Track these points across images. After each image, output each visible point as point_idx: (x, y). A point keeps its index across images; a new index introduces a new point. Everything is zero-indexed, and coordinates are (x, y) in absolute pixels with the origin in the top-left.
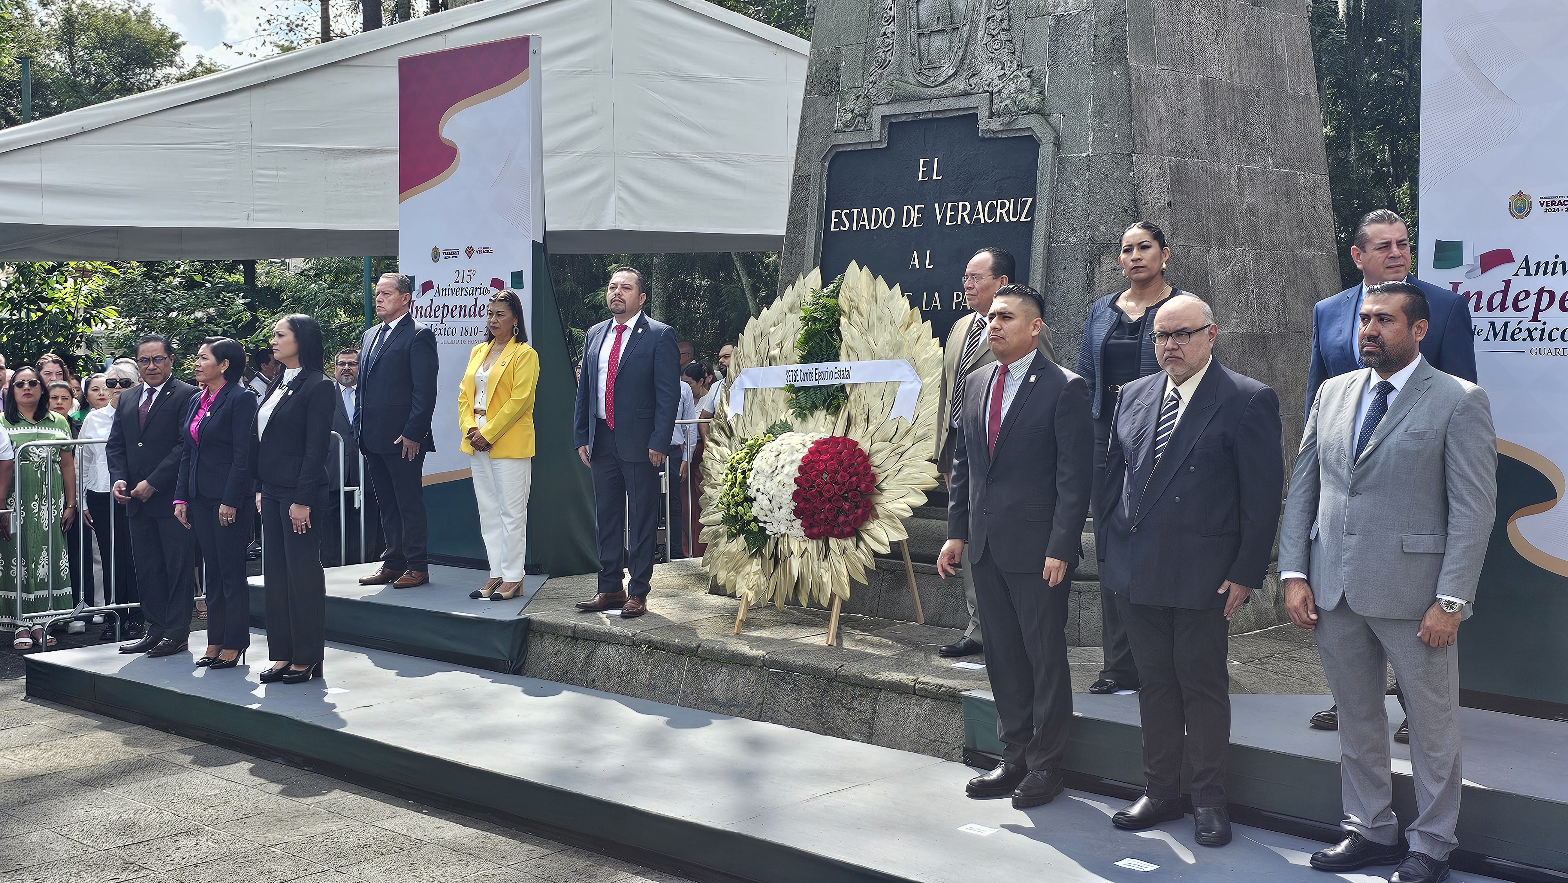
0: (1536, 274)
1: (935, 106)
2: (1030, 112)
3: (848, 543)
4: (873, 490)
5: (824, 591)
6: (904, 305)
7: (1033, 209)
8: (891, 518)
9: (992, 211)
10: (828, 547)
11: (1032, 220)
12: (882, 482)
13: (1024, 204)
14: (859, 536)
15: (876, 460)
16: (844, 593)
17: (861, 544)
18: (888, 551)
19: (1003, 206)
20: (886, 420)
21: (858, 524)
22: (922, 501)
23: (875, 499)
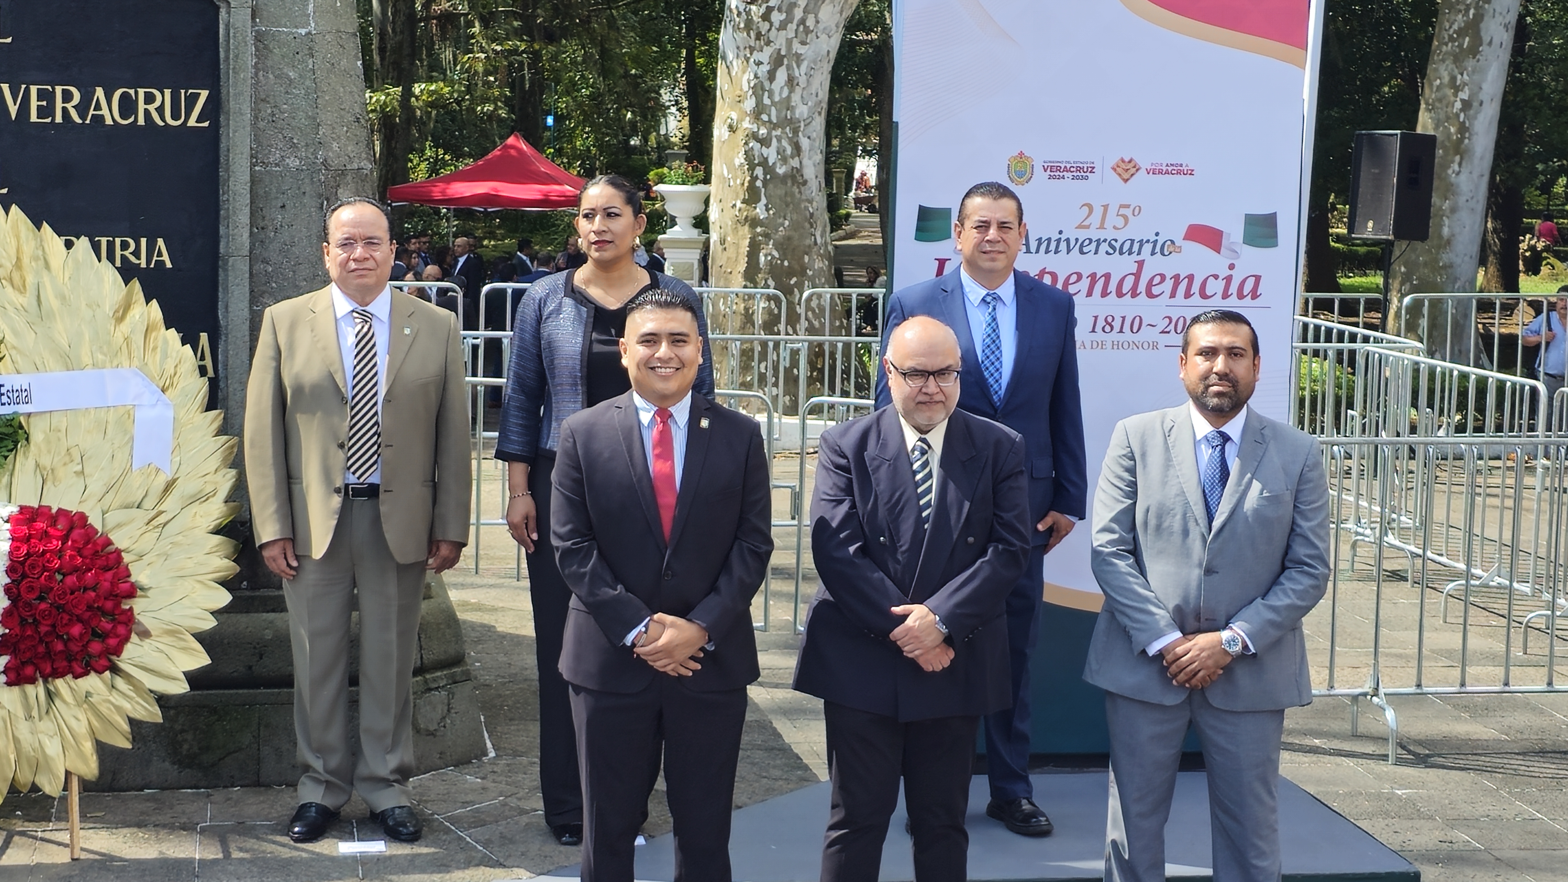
0: (1037, 251)
3: (92, 682)
4: (132, 592)
5: (50, 770)
6: (109, 274)
7: (213, 109)
8: (172, 633)
9: (128, 106)
10: (50, 695)
11: (215, 126)
12: (139, 575)
13: (192, 100)
14: (115, 670)
15: (120, 540)
16: (90, 768)
17: (120, 682)
18: (181, 688)
19: (150, 98)
20: (126, 472)
21: (118, 651)
22: (224, 598)
23: (138, 606)
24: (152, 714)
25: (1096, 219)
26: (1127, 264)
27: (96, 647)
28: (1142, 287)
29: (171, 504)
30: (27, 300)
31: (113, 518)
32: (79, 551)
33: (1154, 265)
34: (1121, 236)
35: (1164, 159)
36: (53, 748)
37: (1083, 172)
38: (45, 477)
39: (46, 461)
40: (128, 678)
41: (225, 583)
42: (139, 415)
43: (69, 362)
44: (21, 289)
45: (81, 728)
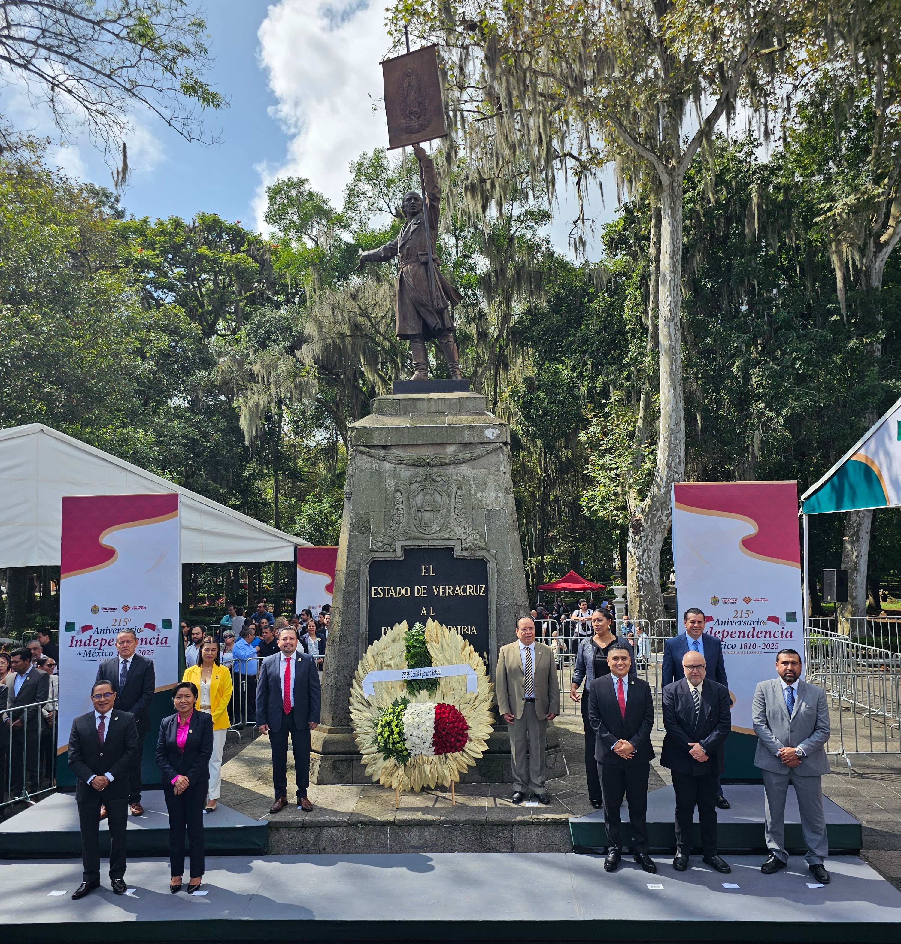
0: (722, 625)
1: (431, 543)
2: (481, 549)
3: (457, 754)
4: (467, 728)
5: (447, 780)
6: (460, 637)
7: (486, 590)
8: (478, 740)
9: (465, 590)
10: (446, 758)
11: (487, 595)
12: (469, 723)
13: (481, 588)
14: (463, 751)
15: (464, 713)
16: (457, 779)
17: (465, 754)
18: (481, 756)
19: (470, 588)
20: (465, 694)
21: (464, 745)
22: (491, 730)
23: (469, 732)
24: (473, 763)
25: (739, 615)
26: (750, 628)
27: (458, 744)
28: (755, 635)
29: (477, 703)
30: (439, 646)
31: (462, 706)
32: (453, 717)
33: (758, 628)
34: (747, 620)
35: (759, 597)
36: (447, 773)
37: (734, 601)
38: (444, 695)
39: (444, 691)
40: (466, 753)
41: (492, 725)
42: (468, 677)
43: (450, 663)
44: (438, 643)
45: (455, 768)
